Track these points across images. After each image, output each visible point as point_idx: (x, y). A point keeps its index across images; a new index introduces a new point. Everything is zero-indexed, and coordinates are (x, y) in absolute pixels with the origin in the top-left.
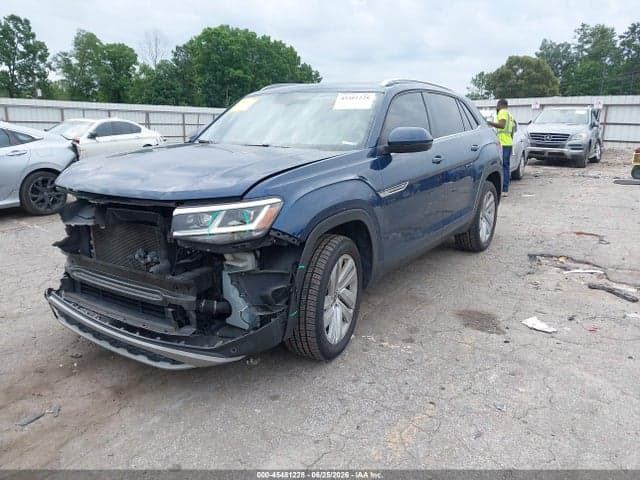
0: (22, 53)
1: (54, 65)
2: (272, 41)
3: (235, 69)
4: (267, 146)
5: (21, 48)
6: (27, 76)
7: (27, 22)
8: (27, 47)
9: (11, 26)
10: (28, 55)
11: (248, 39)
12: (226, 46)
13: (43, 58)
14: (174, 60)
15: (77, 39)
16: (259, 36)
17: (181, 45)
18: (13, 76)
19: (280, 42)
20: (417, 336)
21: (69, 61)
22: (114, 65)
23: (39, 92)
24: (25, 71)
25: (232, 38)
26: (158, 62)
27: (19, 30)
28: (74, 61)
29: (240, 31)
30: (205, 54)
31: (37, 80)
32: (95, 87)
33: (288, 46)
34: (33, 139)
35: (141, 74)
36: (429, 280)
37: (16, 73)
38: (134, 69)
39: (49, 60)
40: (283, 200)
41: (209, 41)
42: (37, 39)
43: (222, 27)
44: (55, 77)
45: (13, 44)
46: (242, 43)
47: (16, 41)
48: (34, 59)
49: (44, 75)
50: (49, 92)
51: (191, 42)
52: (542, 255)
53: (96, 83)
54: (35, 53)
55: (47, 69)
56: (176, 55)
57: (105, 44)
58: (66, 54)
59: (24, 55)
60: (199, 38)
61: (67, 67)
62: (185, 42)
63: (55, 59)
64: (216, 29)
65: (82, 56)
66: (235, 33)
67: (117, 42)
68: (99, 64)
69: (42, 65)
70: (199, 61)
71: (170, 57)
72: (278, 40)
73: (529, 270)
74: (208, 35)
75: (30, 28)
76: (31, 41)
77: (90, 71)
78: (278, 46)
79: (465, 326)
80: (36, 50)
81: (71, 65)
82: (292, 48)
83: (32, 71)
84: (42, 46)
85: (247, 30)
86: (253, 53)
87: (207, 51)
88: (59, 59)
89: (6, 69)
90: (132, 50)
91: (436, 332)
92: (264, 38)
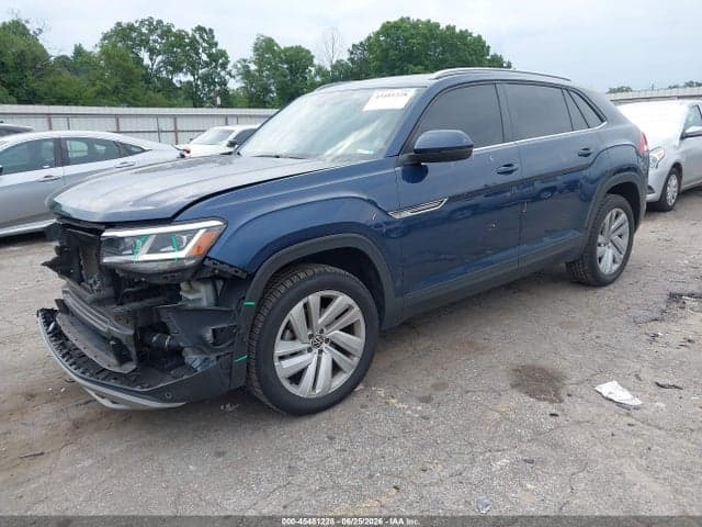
0: (205, 62)
1: (234, 72)
2: (457, 30)
3: (416, 65)
4: (278, 157)
5: (204, 57)
6: (210, 84)
7: (211, 31)
8: (209, 56)
9: (197, 36)
10: (211, 64)
11: (430, 30)
12: (406, 39)
13: (224, 66)
14: (349, 59)
15: (256, 44)
16: (443, 26)
17: (357, 43)
18: (197, 85)
19: (467, 31)
20: (438, 396)
21: (248, 67)
22: (290, 69)
23: (219, 101)
24: (207, 80)
25: (413, 31)
26: (334, 62)
27: (204, 40)
28: (253, 67)
29: (422, 23)
30: (383, 51)
31: (218, 88)
32: (272, 92)
33: (475, 35)
34: (144, 151)
35: (315, 76)
36: (506, 322)
37: (199, 82)
38: (310, 71)
39: (229, 67)
40: (227, 223)
41: (387, 36)
42: (219, 47)
43: (402, 20)
44: (234, 85)
45: (197, 54)
46: (424, 36)
47: (200, 51)
48: (216, 67)
49: (224, 83)
50: (228, 101)
51: (369, 38)
52: (691, 295)
53: (273, 88)
54: (216, 61)
55: (227, 77)
56: (352, 53)
57: (282, 47)
58: (245, 61)
59: (207, 64)
60: (378, 34)
61: (247, 74)
62: (363, 39)
63: (235, 66)
64: (395, 23)
65: (260, 61)
66: (415, 25)
67: (294, 44)
68: (276, 68)
69: (223, 73)
70: (376, 59)
71: (345, 57)
72: (464, 29)
73: (657, 315)
74: (388, 29)
75: (213, 37)
76: (214, 50)
77: (268, 77)
78: (464, 35)
79: (513, 386)
80: (218, 59)
81: (249, 71)
82: (480, 37)
83: (213, 80)
84: (223, 54)
85: (429, 21)
86: (436, 46)
87: (384, 46)
88: (239, 66)
89: (192, 79)
90: (308, 52)
91: (467, 392)
92: (448, 28)
